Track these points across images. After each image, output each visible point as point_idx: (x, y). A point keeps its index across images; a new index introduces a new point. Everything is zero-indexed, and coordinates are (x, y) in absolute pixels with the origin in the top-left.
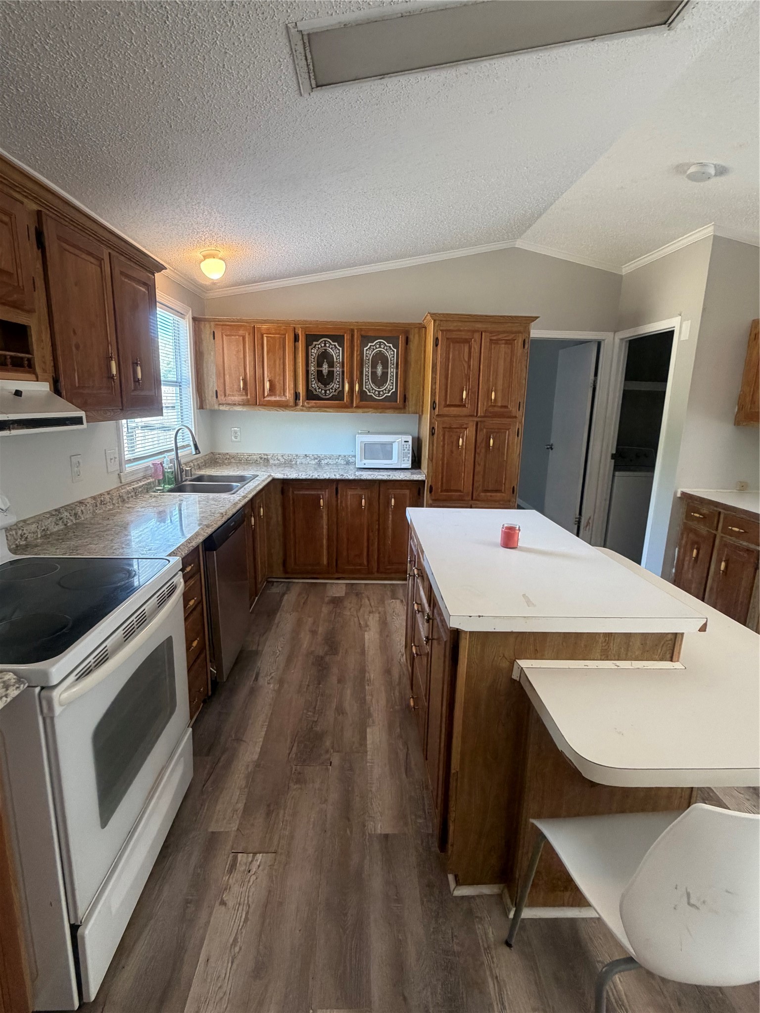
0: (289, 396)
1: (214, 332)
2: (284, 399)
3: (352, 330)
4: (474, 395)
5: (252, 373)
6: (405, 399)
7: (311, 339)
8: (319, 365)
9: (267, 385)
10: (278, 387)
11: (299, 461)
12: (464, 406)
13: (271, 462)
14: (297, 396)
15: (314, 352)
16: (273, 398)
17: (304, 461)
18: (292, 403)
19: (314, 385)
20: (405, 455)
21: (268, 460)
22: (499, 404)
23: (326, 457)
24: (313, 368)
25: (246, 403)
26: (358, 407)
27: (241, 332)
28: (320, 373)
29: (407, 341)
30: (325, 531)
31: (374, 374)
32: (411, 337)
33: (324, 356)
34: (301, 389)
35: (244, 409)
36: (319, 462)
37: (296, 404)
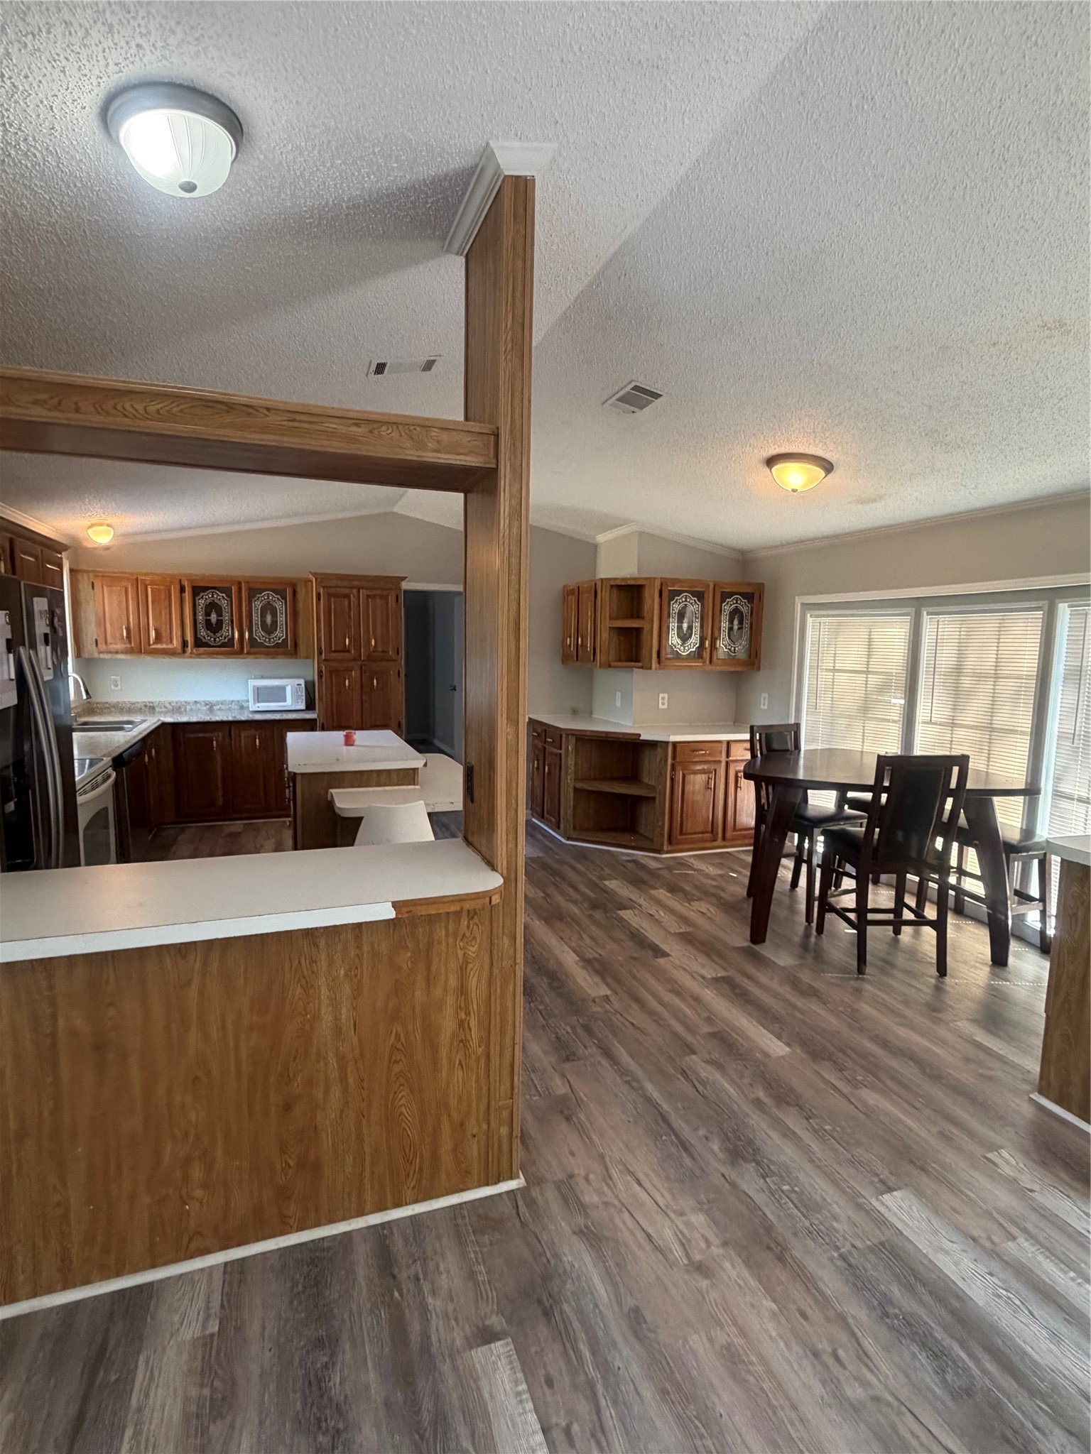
0: (176, 643)
1: (93, 583)
2: (170, 646)
3: (240, 583)
4: (356, 641)
5: (136, 622)
6: (296, 645)
7: (197, 590)
8: (208, 614)
9: (153, 634)
10: (165, 634)
11: (188, 708)
12: (348, 651)
13: (157, 709)
14: (185, 644)
15: (201, 603)
16: (159, 646)
17: (193, 707)
18: (179, 649)
19: (203, 633)
20: (299, 697)
21: (153, 708)
22: (380, 649)
23: (218, 703)
24: (200, 618)
25: (130, 651)
26: (248, 653)
27: (124, 583)
28: (208, 623)
29: (295, 593)
30: (219, 772)
31: (264, 623)
32: (298, 589)
33: (212, 607)
34: (189, 637)
35: (128, 657)
36: (211, 706)
37: (184, 652)
